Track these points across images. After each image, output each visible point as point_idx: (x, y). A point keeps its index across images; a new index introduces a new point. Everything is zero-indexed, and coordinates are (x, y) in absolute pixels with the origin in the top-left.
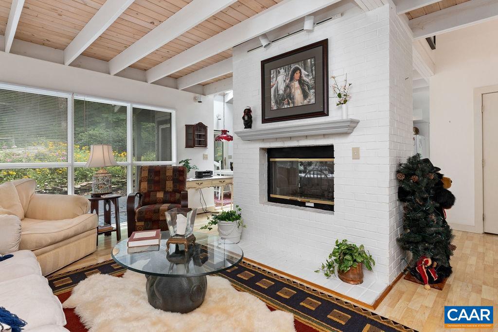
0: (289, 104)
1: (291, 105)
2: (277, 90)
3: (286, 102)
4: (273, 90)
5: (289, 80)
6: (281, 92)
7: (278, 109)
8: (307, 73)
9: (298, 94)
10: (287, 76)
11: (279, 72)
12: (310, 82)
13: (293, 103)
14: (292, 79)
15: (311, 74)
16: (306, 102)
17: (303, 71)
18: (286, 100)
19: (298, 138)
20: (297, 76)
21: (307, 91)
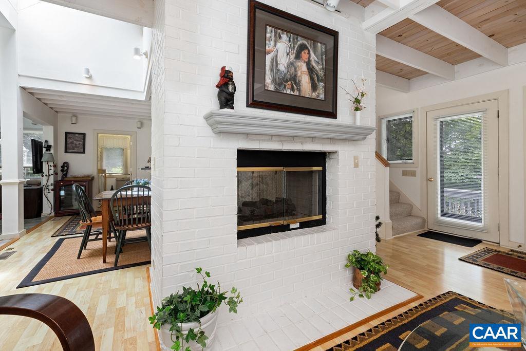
0: (293, 89)
1: (296, 93)
2: (275, 62)
3: (289, 84)
4: (269, 58)
5: (294, 55)
6: (282, 67)
7: (277, 92)
8: (317, 60)
9: (305, 81)
10: (292, 48)
11: (280, 37)
12: (320, 73)
13: (299, 90)
14: (298, 57)
15: (320, 63)
16: (314, 95)
17: (312, 53)
18: (290, 83)
19: (303, 138)
20: (304, 55)
21: (317, 82)
